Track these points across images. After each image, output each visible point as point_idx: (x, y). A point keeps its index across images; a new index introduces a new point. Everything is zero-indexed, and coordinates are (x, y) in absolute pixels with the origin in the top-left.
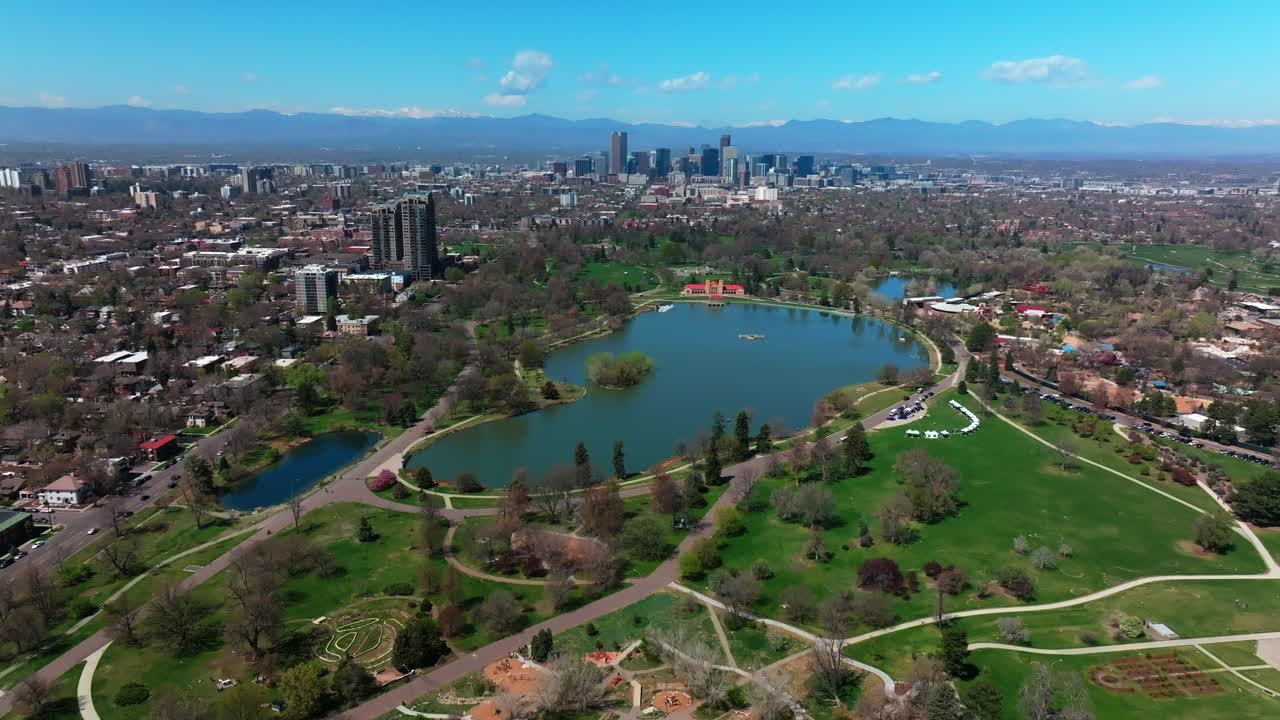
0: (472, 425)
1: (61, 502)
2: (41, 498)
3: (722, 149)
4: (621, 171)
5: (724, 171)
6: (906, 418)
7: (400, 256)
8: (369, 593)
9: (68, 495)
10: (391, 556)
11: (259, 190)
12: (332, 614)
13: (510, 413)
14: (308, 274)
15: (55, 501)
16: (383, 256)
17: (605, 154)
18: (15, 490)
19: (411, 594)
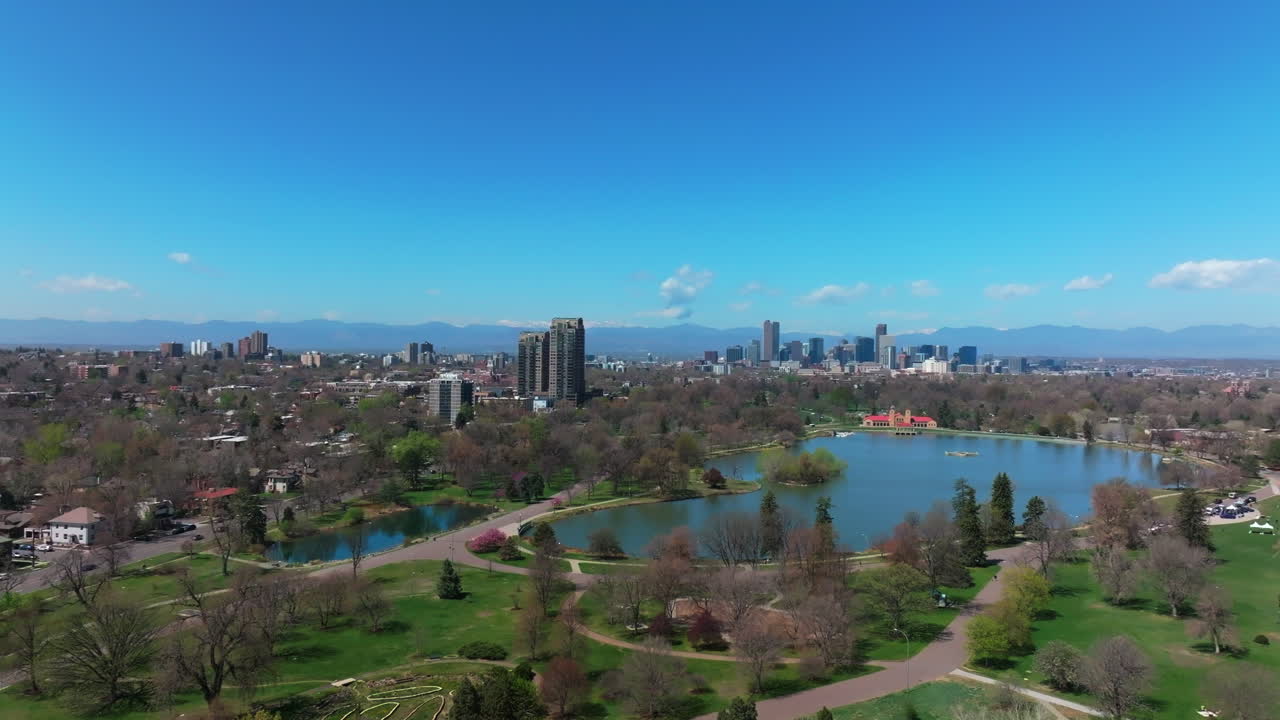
0: (615, 505)
1: (67, 541)
2: (45, 535)
3: (878, 339)
4: (773, 359)
5: (881, 359)
6: (1234, 518)
7: (545, 387)
8: (436, 654)
9: (76, 531)
10: (482, 615)
11: (419, 361)
12: (367, 675)
13: (664, 497)
14: (443, 382)
15: (61, 539)
16: (527, 388)
17: (757, 343)
18: (19, 525)
19: (502, 659)
